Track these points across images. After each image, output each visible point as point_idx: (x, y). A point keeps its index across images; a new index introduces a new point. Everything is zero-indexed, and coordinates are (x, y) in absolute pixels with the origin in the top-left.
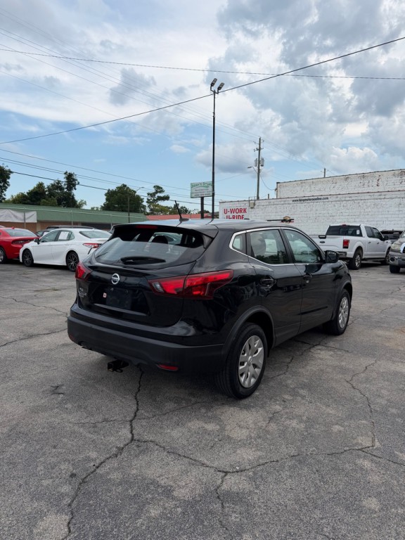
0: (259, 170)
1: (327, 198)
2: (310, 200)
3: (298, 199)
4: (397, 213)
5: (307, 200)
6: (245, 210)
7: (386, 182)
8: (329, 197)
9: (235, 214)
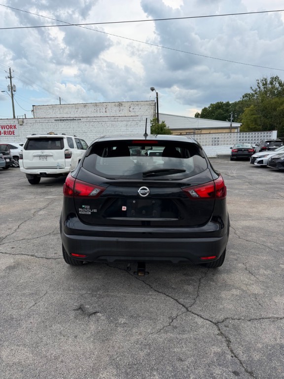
0: (12, 94)
1: (80, 119)
2: (68, 120)
3: (59, 119)
4: (126, 131)
5: (66, 120)
6: (15, 127)
7: (111, 110)
8: (81, 118)
9: (6, 130)
